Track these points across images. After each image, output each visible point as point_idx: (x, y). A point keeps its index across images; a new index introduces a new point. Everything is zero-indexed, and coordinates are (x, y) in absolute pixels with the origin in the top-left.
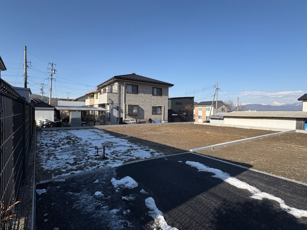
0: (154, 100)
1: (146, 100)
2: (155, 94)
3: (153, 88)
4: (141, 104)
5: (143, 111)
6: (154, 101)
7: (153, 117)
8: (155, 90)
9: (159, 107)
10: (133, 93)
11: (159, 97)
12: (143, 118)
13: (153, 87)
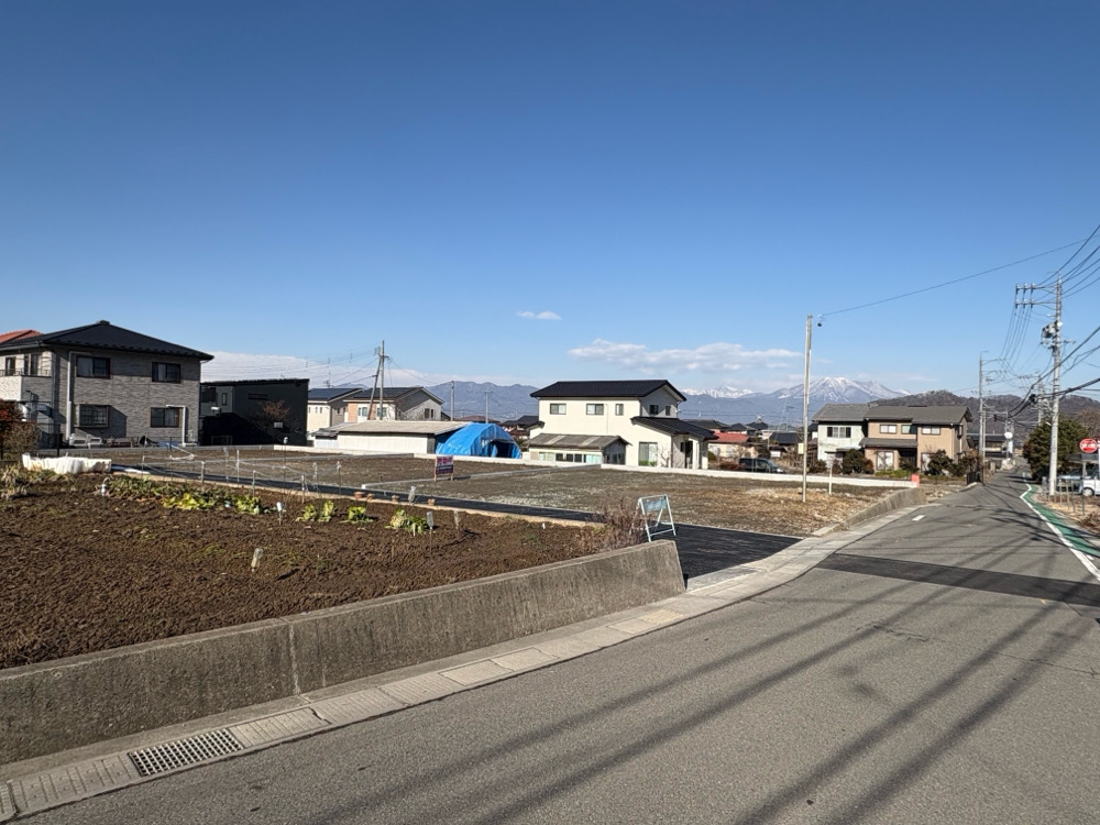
0: (156, 392)
1: (135, 393)
2: (161, 378)
3: (155, 364)
4: (119, 402)
5: (125, 418)
6: (157, 395)
7: (155, 433)
8: (161, 368)
9: (171, 408)
10: (95, 377)
11: (173, 386)
12: (124, 436)
13: (154, 360)
